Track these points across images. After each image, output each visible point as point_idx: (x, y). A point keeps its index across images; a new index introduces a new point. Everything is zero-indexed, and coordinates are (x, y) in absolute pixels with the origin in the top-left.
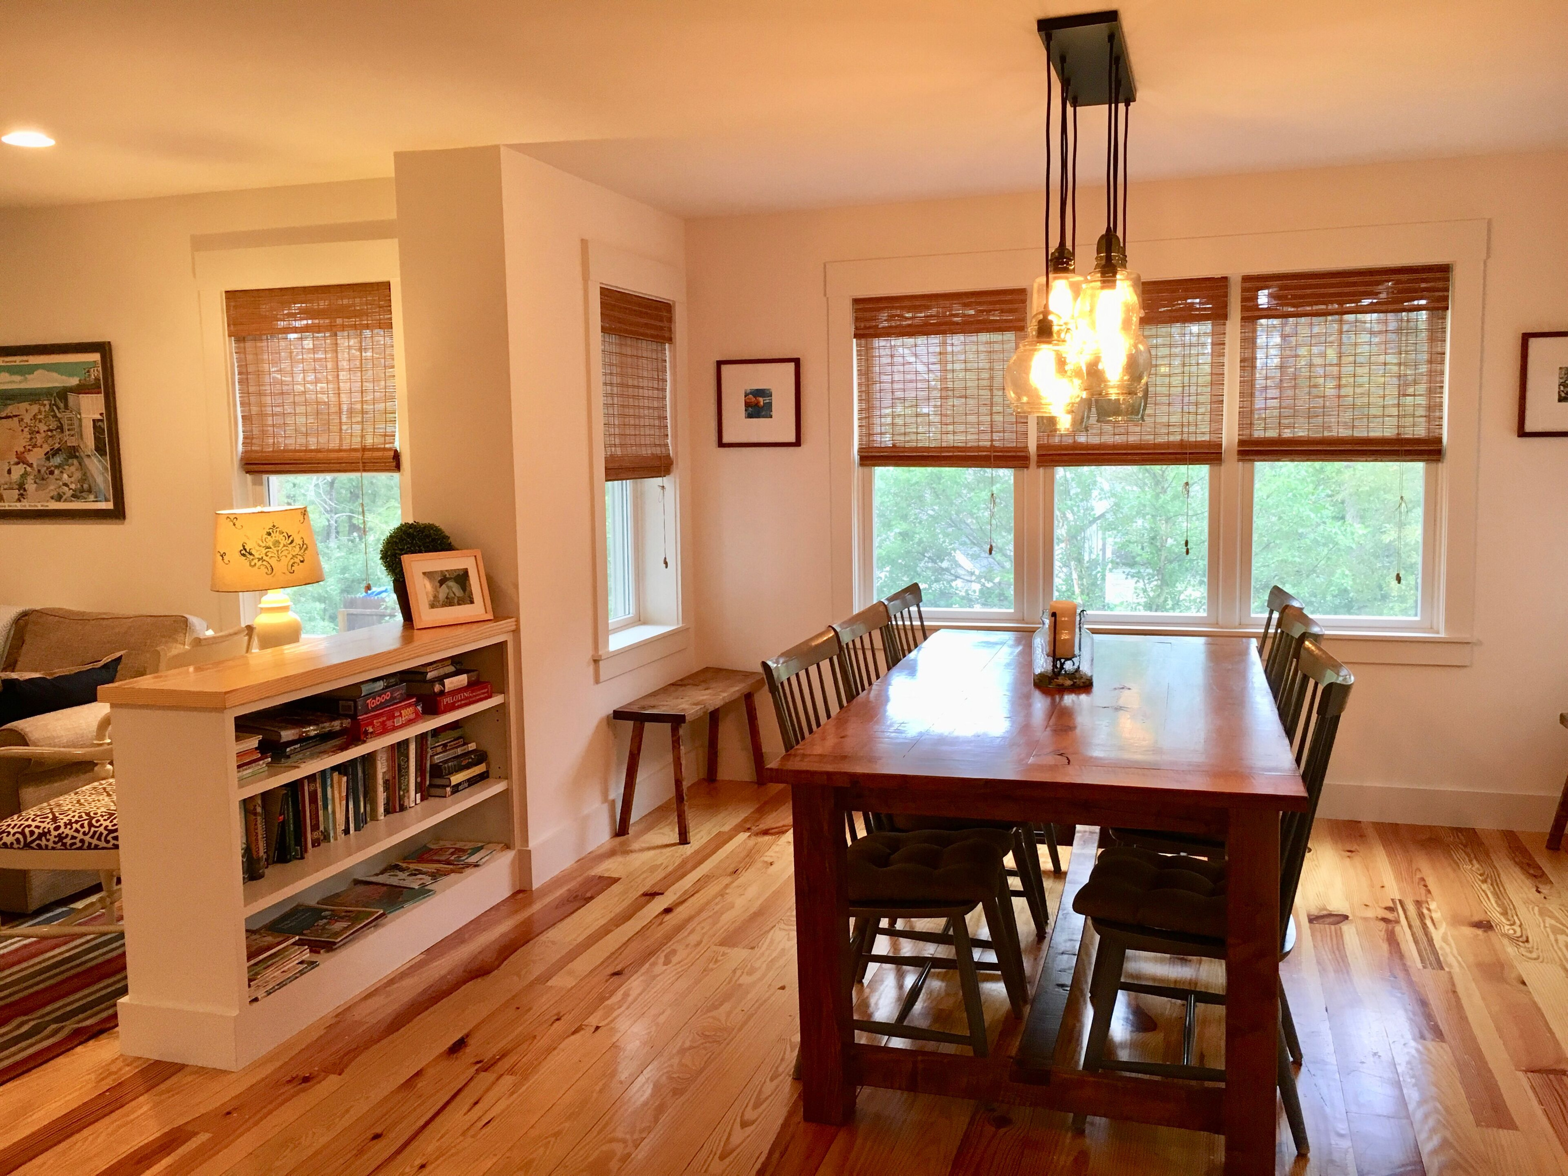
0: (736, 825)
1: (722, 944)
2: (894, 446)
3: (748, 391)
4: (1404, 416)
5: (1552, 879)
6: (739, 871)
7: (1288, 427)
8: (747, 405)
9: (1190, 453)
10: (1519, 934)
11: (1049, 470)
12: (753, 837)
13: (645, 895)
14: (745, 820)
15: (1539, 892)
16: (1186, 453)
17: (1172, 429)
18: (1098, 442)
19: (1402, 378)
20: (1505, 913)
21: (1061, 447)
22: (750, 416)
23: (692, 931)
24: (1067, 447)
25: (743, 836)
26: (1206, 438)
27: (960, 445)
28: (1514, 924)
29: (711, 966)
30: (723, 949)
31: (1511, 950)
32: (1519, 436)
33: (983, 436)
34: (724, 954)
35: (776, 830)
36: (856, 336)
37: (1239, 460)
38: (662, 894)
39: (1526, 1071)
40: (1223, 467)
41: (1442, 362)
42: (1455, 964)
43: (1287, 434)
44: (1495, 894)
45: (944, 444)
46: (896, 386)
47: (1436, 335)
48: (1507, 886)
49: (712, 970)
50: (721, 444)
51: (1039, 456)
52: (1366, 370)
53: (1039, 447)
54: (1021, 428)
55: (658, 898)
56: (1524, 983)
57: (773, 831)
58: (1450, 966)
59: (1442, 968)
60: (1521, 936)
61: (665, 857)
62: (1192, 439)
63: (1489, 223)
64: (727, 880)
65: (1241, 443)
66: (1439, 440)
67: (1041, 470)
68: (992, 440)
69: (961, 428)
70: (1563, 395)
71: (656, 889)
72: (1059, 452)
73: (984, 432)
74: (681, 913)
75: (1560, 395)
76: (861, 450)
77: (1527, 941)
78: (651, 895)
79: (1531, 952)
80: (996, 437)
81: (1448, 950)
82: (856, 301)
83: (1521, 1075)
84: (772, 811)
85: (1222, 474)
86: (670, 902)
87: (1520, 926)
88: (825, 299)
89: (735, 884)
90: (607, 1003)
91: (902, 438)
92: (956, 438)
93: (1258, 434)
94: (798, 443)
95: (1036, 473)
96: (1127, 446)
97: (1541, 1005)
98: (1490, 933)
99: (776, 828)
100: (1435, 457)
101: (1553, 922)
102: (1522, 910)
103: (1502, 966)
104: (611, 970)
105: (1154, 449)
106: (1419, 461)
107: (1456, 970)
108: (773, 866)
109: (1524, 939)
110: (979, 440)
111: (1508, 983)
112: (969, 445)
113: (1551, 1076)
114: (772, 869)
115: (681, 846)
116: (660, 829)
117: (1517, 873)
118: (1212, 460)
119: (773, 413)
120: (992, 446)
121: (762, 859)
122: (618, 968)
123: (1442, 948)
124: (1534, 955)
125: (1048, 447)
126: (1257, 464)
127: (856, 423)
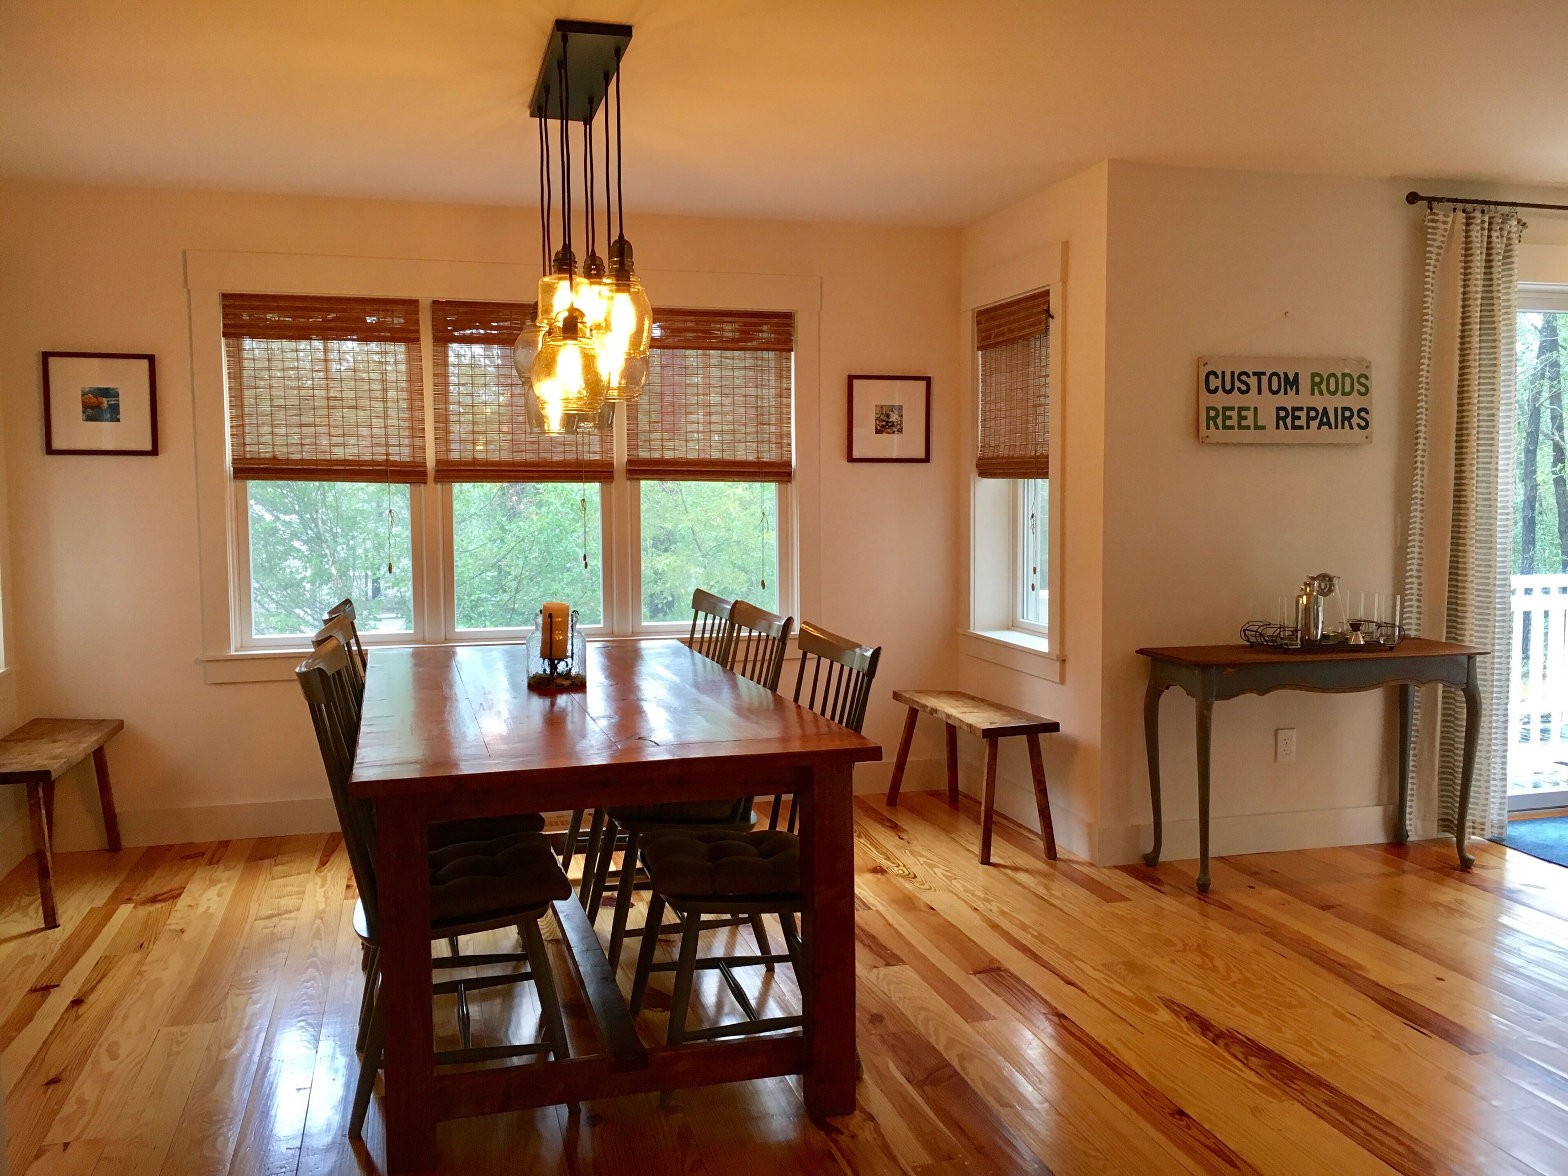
0: (109, 898)
1: (175, 1022)
2: (275, 458)
3: (87, 390)
4: (763, 442)
5: (906, 828)
6: (145, 945)
7: (669, 449)
8: (86, 406)
9: (586, 472)
10: (907, 873)
11: (446, 486)
12: (141, 908)
13: (33, 990)
14: (117, 892)
15: (902, 839)
16: (582, 472)
17: (567, 448)
18: (497, 459)
19: (759, 409)
20: (888, 859)
21: (460, 463)
22: (89, 419)
23: (125, 1018)
24: (467, 463)
25: (125, 910)
26: (597, 457)
27: (351, 458)
28: (899, 866)
29: (175, 1049)
30: (177, 1029)
31: (908, 886)
32: (848, 461)
33: (376, 449)
34: (183, 1034)
35: (165, 896)
36: (225, 335)
37: (628, 479)
38: (58, 986)
39: (975, 974)
40: (613, 485)
41: (789, 397)
42: (876, 903)
43: (669, 455)
44: (872, 844)
45: (334, 457)
46: (274, 392)
47: (783, 375)
48: (877, 837)
49: (179, 1053)
50: (50, 451)
51: (437, 471)
52: (730, 399)
53: (438, 462)
54: (418, 442)
55: (55, 993)
56: (932, 908)
57: (160, 898)
58: (874, 905)
59: (870, 909)
60: (909, 874)
61: (34, 946)
62: (586, 457)
63: (822, 278)
64: (137, 956)
65: (630, 462)
66: (789, 464)
67: (439, 486)
68: (387, 454)
69: (352, 441)
70: (879, 428)
71: (44, 983)
72: (459, 468)
73: (378, 445)
74: (98, 1001)
75: (876, 428)
76: (234, 461)
77: (915, 877)
78: (43, 990)
79: (923, 884)
80: (392, 450)
81: (865, 894)
82: (225, 296)
83: (972, 977)
84: (147, 878)
85: (613, 491)
86: (75, 992)
87: (904, 866)
88: (185, 290)
89: (149, 959)
90: (60, 1116)
91: (284, 449)
92: (347, 451)
93: (644, 454)
94: (154, 452)
95: (432, 489)
96: (526, 464)
97: (953, 922)
98: (886, 875)
99: (165, 893)
100: (786, 478)
101: (925, 859)
102: (897, 853)
103: (910, 898)
104: (43, 1079)
105: (552, 467)
106: (772, 481)
107: (881, 908)
108: (185, 934)
109: (912, 875)
110: (373, 454)
111: (920, 910)
112: (362, 458)
113: (993, 974)
114: (186, 937)
115: (50, 932)
116: (8, 916)
117: (879, 827)
118: (605, 478)
119: (121, 416)
120: (387, 460)
121: (167, 928)
122: (52, 1075)
123: (860, 893)
124: (926, 886)
125: (447, 462)
126: (643, 483)
127: (228, 431)
